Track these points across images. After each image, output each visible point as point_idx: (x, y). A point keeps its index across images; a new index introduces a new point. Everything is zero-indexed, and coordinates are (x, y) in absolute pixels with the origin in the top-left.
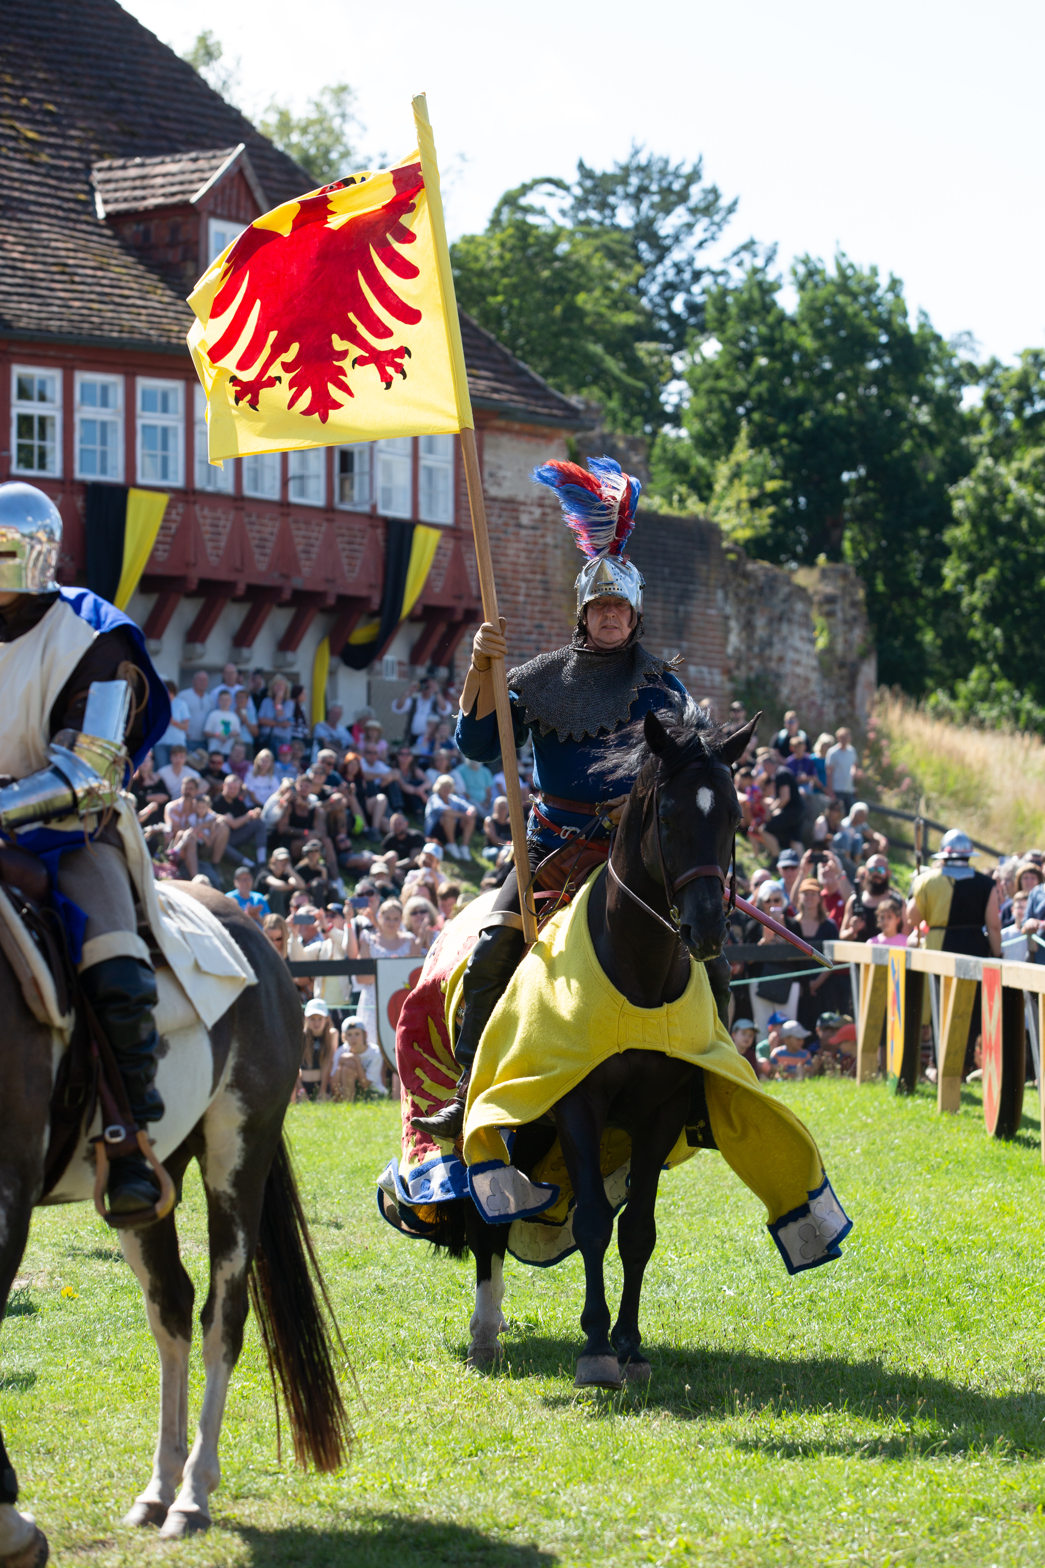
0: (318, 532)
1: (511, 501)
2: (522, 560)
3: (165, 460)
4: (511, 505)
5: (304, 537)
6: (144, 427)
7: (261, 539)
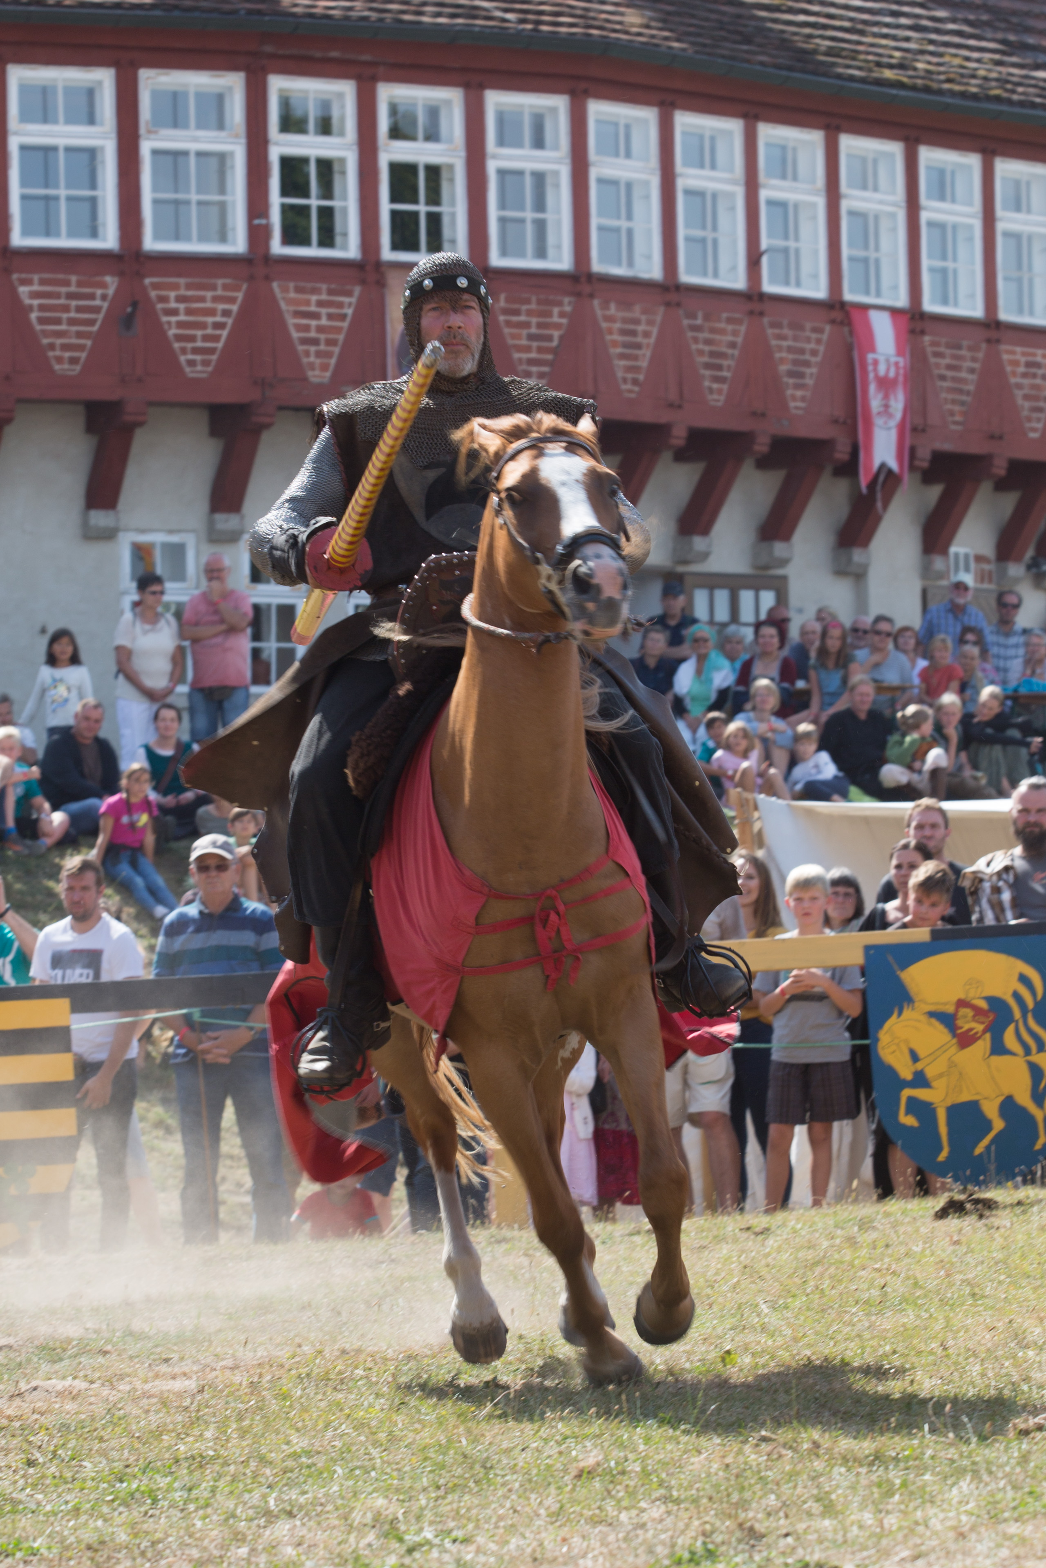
0: (817, 341)
7: (712, 354)
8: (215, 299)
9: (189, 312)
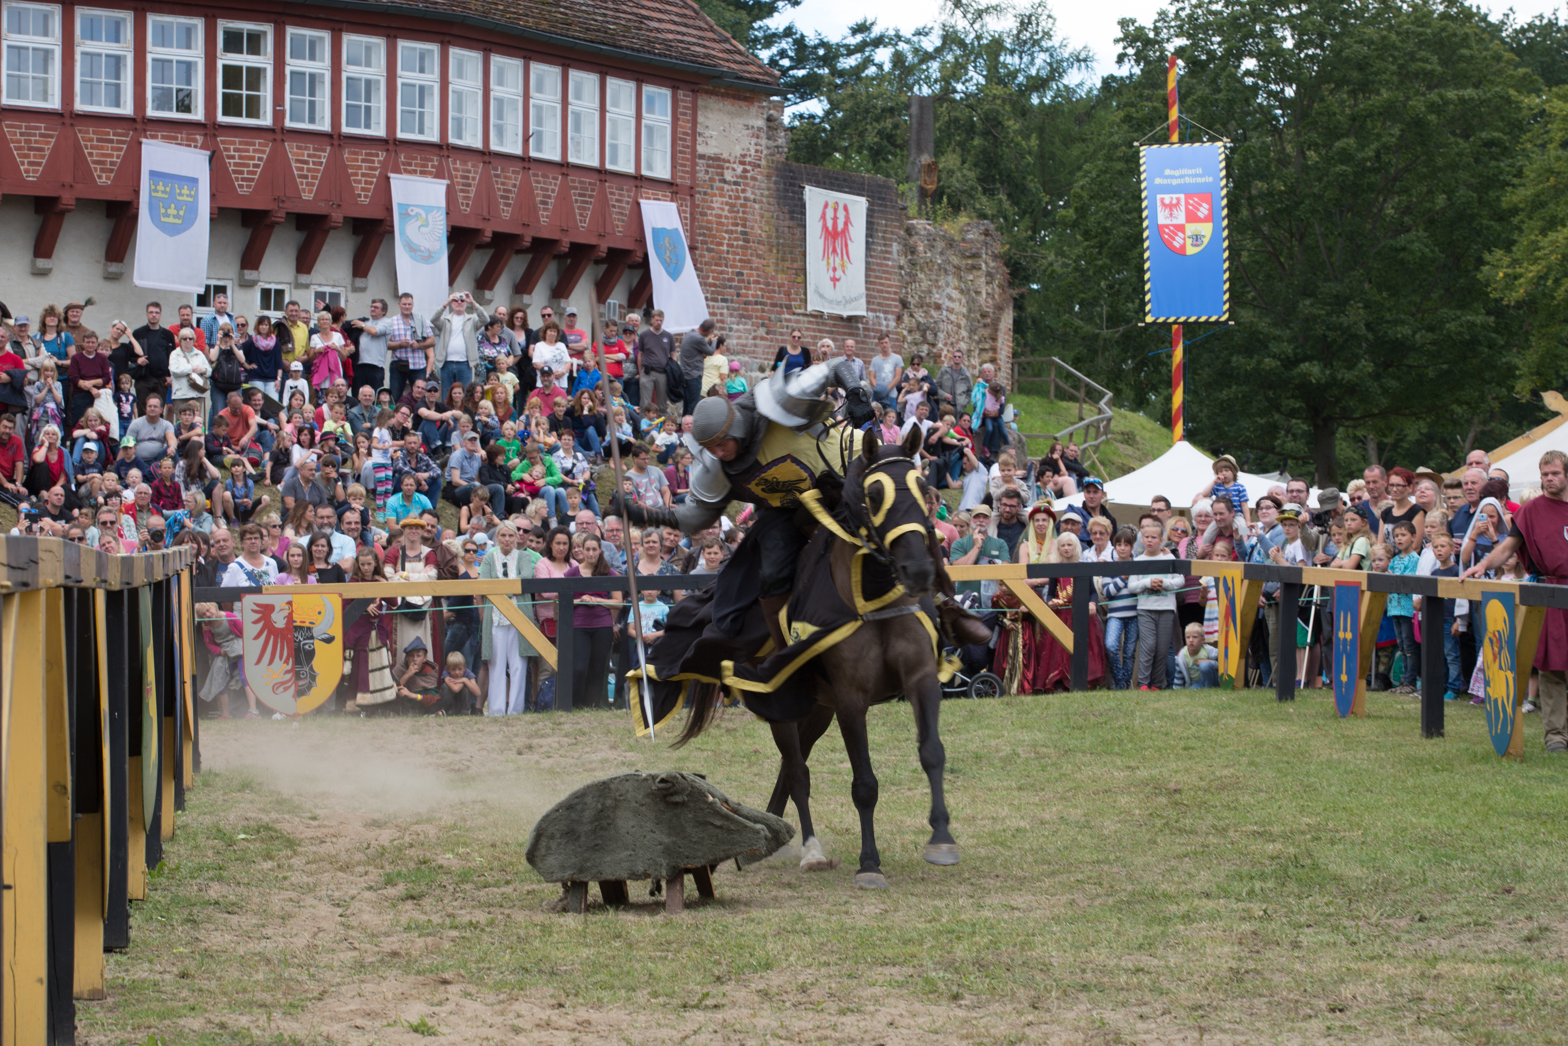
0: (554, 184)
1: (716, 158)
2: (726, 213)
3: (422, 114)
4: (717, 162)
5: (542, 189)
6: (403, 84)
7: (505, 191)
8: (255, 151)
9: (240, 157)
